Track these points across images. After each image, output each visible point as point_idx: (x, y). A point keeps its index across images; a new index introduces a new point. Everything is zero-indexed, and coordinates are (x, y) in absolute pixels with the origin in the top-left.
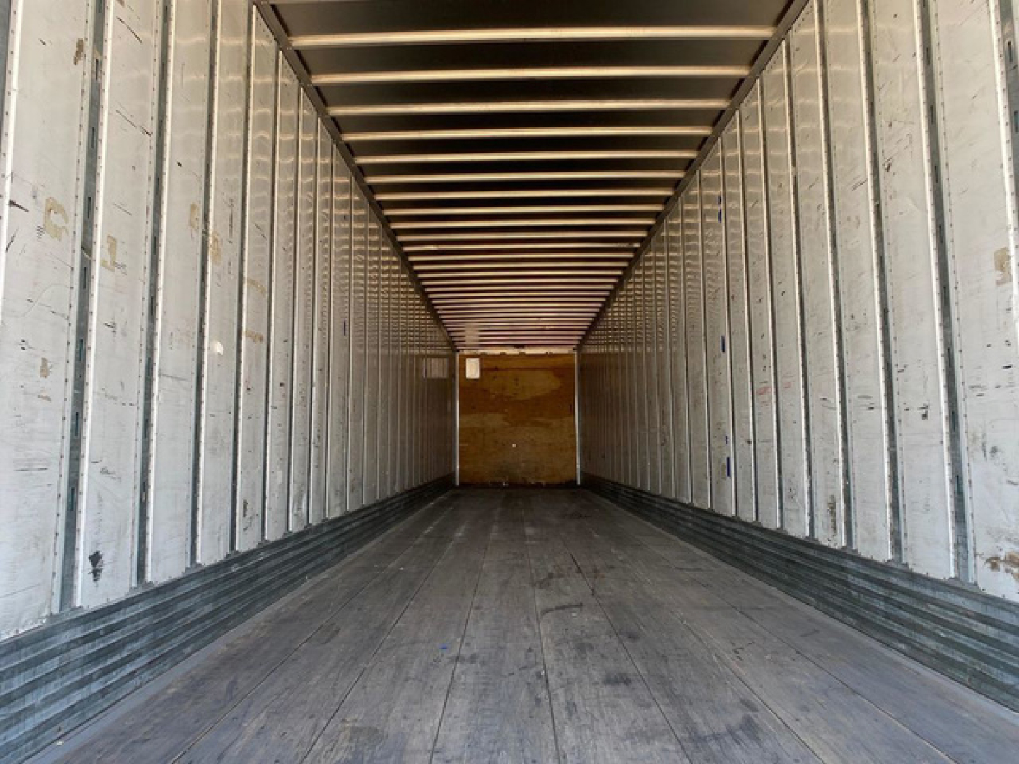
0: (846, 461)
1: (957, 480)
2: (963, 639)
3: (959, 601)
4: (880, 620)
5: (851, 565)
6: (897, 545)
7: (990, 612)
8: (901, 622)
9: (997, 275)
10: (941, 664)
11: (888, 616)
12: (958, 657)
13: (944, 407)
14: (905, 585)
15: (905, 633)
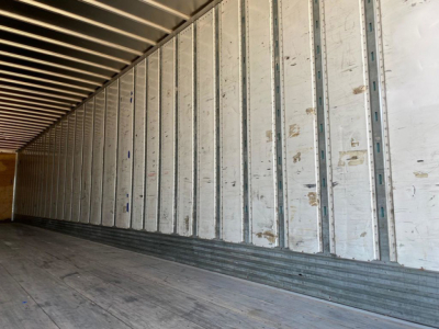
0: (195, 202)
1: (246, 207)
2: (246, 263)
3: (245, 250)
4: (208, 262)
5: (195, 242)
6: (218, 232)
7: (258, 252)
8: (218, 261)
9: (267, 139)
10: (235, 273)
11: (212, 260)
12: (243, 270)
13: (242, 182)
14: (222, 247)
15: (220, 265)
